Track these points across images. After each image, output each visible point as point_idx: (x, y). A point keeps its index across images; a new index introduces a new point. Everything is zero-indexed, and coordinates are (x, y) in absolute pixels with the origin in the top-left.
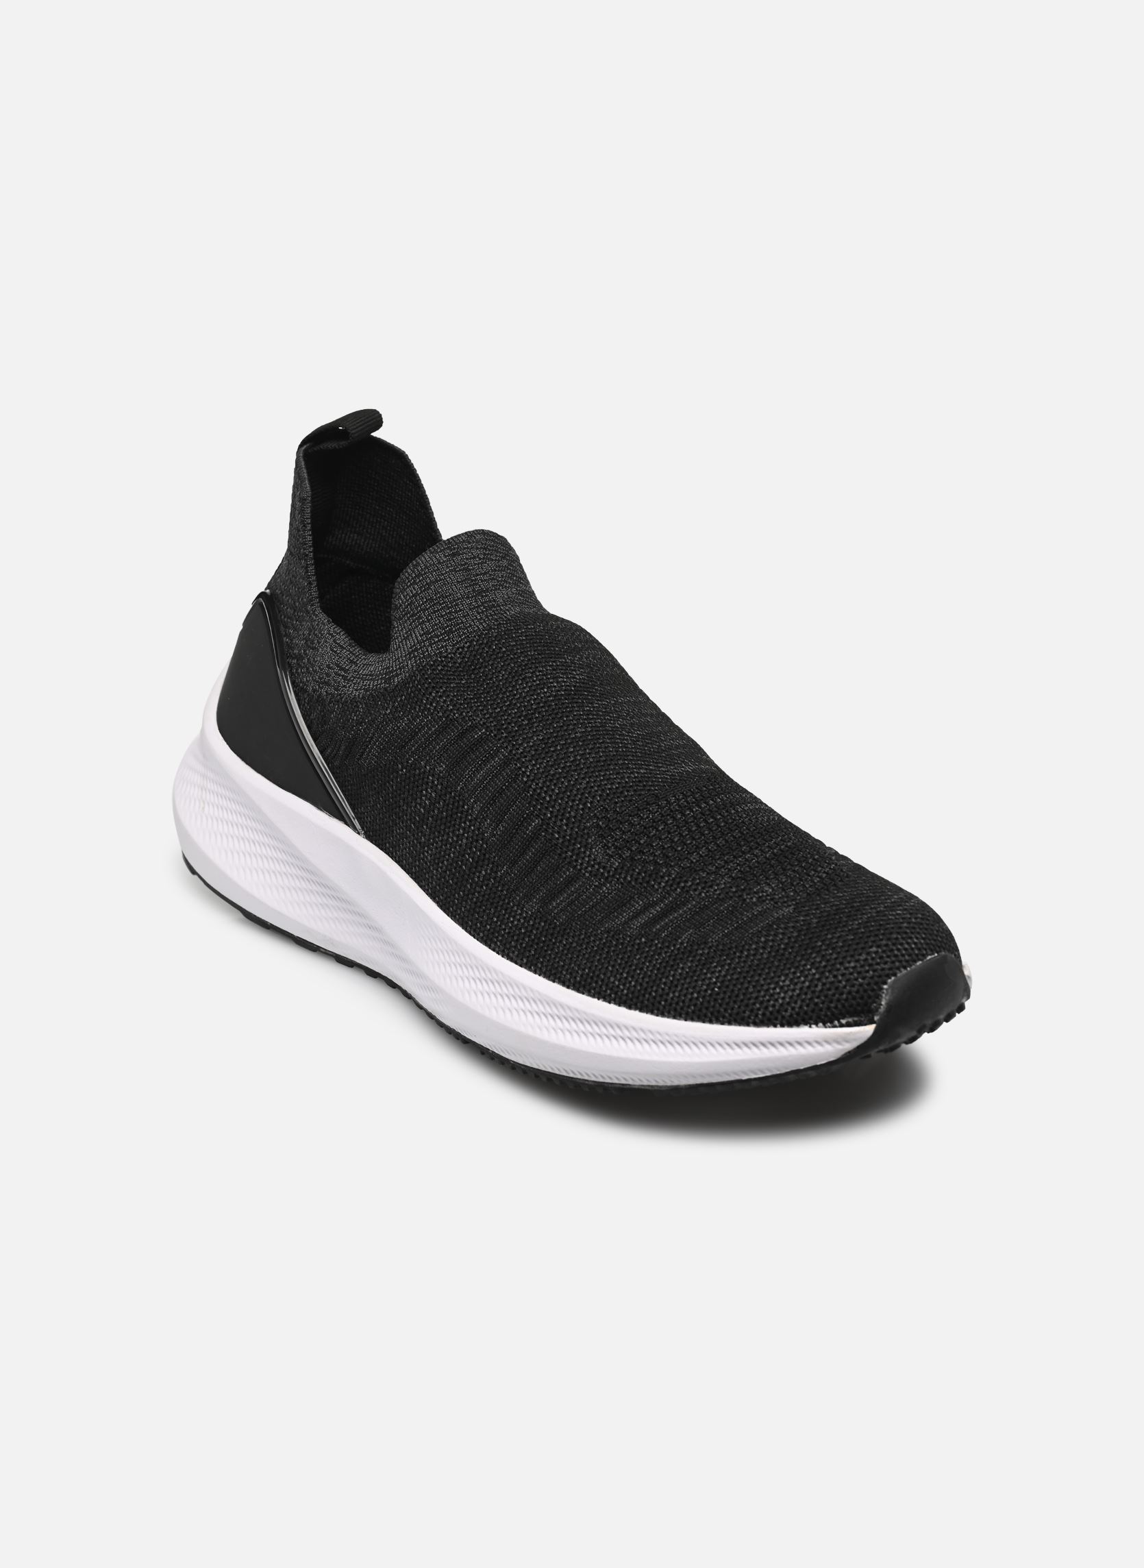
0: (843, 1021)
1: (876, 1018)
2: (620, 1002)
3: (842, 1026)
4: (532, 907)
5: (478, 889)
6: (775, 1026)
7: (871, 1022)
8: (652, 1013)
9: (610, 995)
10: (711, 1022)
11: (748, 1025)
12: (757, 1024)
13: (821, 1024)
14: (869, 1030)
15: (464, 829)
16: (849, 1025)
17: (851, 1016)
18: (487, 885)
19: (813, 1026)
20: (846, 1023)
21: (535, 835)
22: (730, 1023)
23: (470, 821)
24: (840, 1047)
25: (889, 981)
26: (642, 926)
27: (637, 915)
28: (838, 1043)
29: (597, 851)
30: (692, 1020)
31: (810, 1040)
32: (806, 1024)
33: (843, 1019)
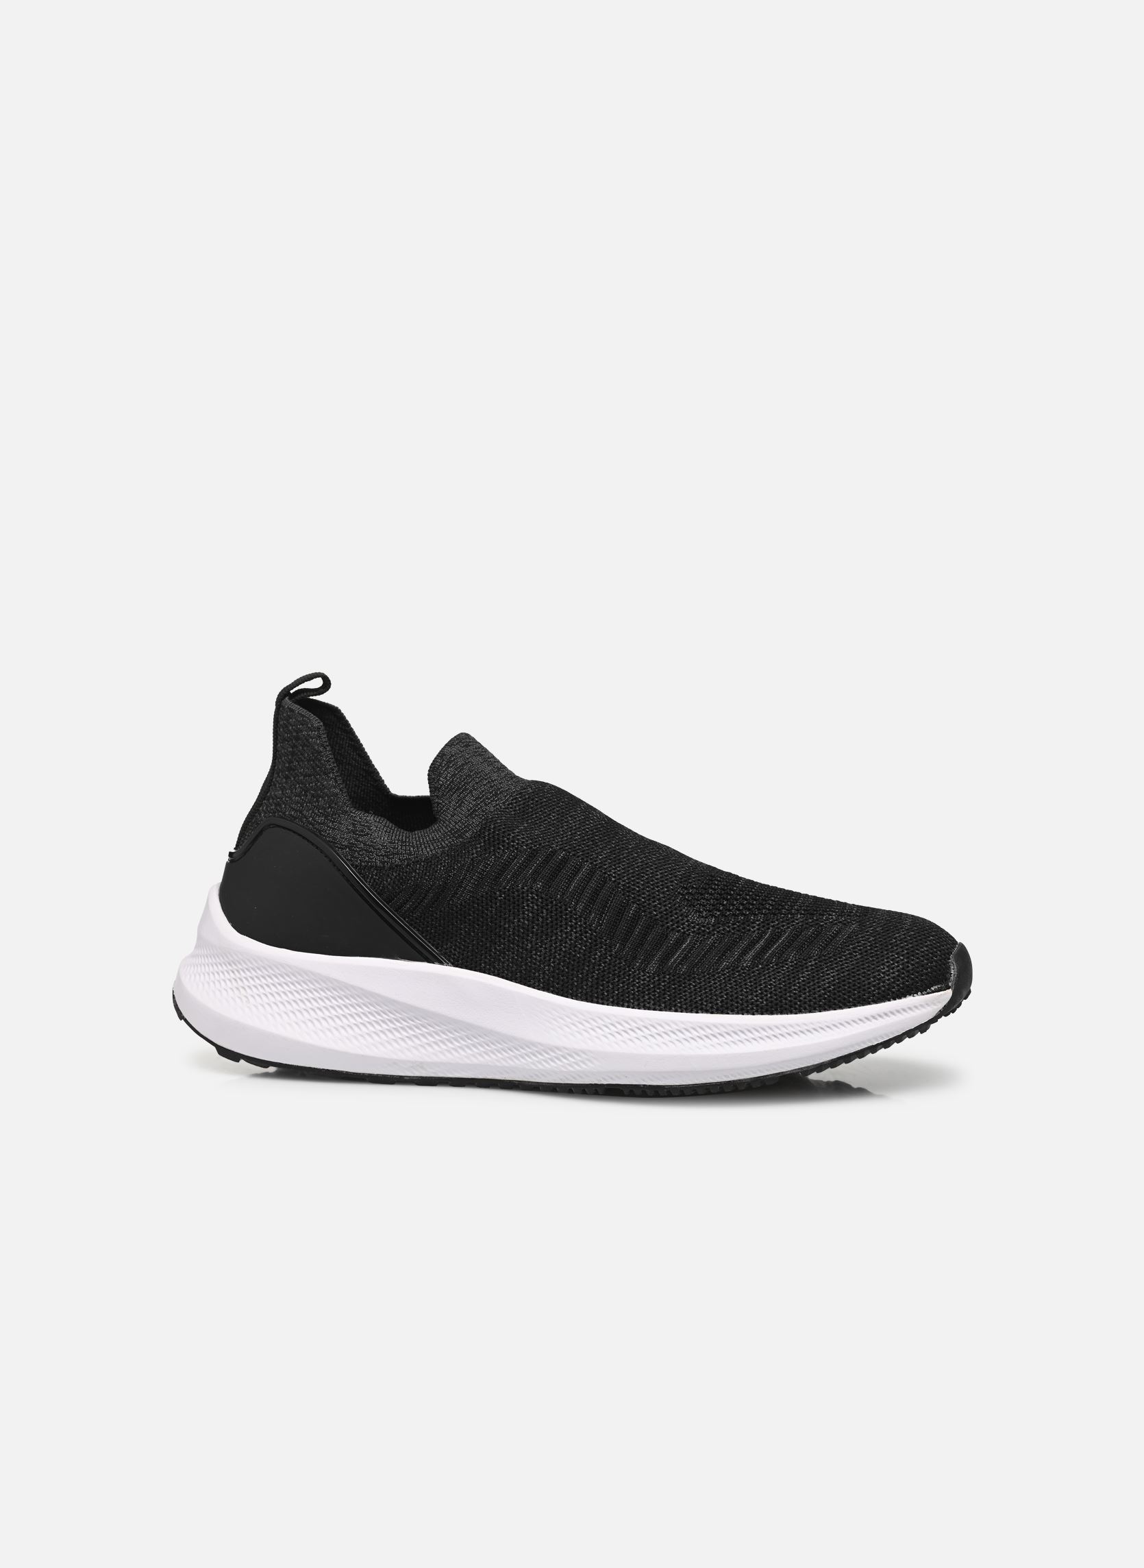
0: (931, 989)
1: (950, 984)
2: (762, 1011)
3: (931, 992)
4: (652, 967)
5: (597, 967)
6: (889, 1000)
7: (948, 988)
8: (791, 1013)
9: (752, 1009)
10: (841, 1008)
11: (869, 1004)
12: (876, 1002)
13: (919, 993)
14: (949, 993)
15: (571, 926)
16: (937, 990)
17: (935, 985)
18: (605, 963)
19: (915, 995)
20: (934, 990)
21: (636, 918)
22: (855, 1006)
23: (576, 919)
25: (950, 957)
26: (755, 958)
27: (745, 952)
28: (934, 1004)
29: (692, 917)
30: (825, 1010)
31: (916, 1005)
32: (910, 994)
33: (933, 986)
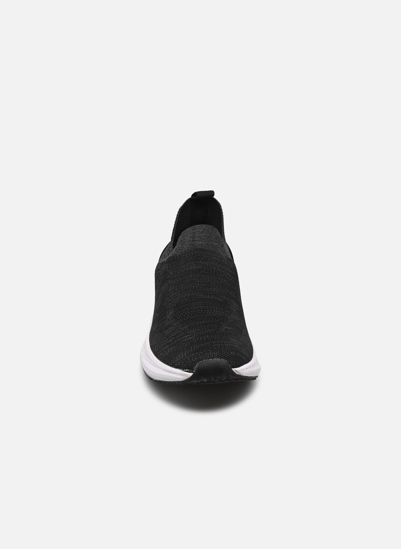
0: (186, 370)
2: (154, 353)
3: (185, 371)
6: (173, 367)
7: (193, 372)
8: (157, 358)
12: (170, 366)
13: (181, 370)
14: (191, 374)
16: (187, 372)
17: (189, 369)
19: (180, 370)
20: (187, 371)
22: (166, 364)
24: (184, 377)
25: (200, 362)
28: (183, 376)
30: (162, 361)
31: (178, 373)
32: (178, 369)
33: (186, 369)
